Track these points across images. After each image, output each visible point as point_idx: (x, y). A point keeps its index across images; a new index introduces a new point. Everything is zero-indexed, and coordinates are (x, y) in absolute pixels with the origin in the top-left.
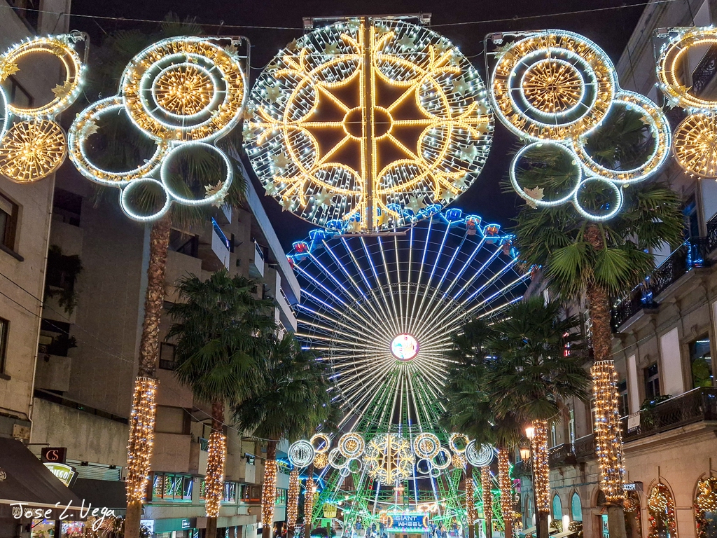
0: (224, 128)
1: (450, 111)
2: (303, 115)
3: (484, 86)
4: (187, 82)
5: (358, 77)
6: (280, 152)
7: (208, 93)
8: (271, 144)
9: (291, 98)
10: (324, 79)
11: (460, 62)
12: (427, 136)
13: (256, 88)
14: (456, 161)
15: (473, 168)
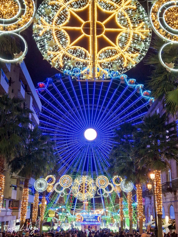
0: (24, 26)
1: (131, 25)
2: (62, 23)
3: (147, 16)
4: (6, 3)
5: (88, 7)
6: (50, 40)
7: (16, 9)
8: (46, 35)
9: (56, 14)
10: (72, 7)
11: (136, 4)
12: (121, 37)
13: (40, 9)
14: (134, 49)
15: (142, 52)
